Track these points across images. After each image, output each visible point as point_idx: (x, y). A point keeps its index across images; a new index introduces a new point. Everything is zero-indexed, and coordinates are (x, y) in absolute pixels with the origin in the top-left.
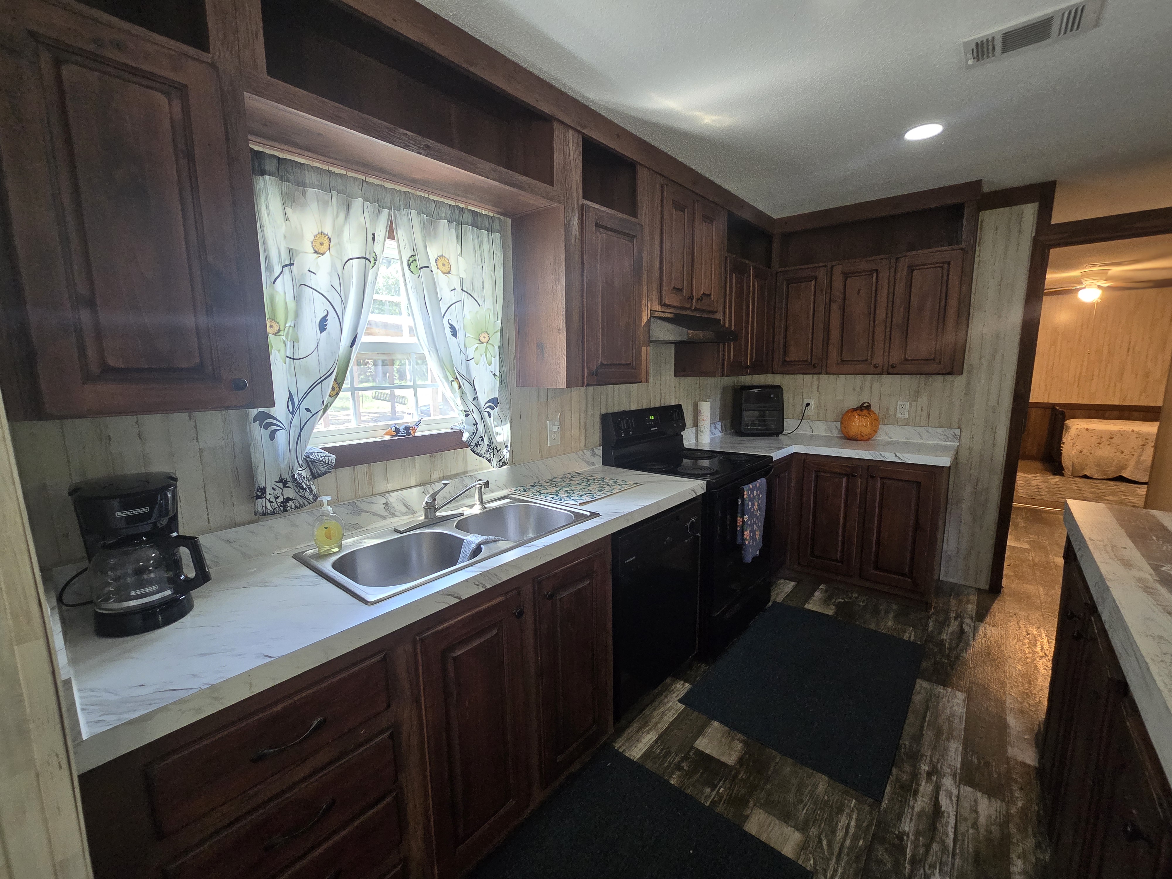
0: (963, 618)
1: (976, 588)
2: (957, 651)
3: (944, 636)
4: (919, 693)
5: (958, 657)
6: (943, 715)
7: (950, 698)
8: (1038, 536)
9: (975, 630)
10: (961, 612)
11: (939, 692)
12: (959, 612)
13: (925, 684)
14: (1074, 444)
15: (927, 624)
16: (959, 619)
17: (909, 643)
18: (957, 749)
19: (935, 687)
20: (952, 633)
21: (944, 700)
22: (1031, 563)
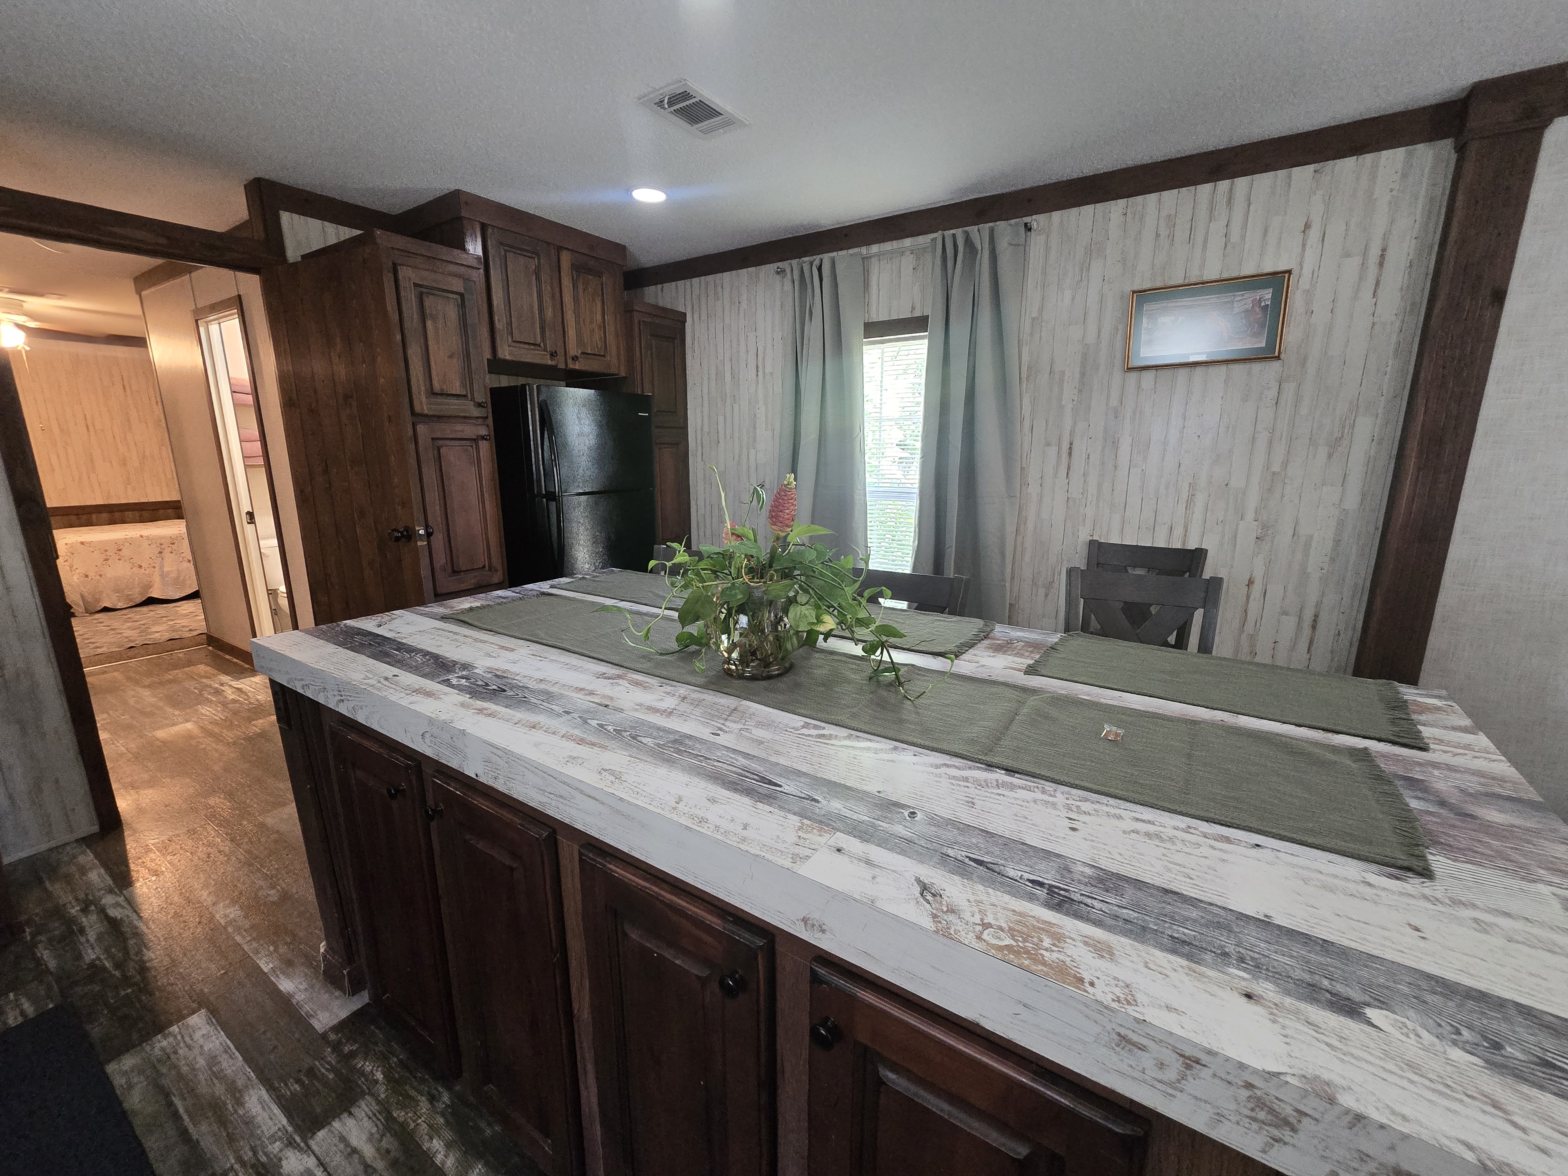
0: (96, 902)
1: (77, 841)
2: (133, 960)
3: (90, 955)
4: (130, 1086)
5: (143, 969)
6: (201, 1077)
7: (187, 1039)
8: (109, 714)
9: (131, 903)
10: (87, 895)
11: (163, 1049)
12: (82, 896)
13: (128, 1062)
14: (71, 567)
15: (38, 962)
16: (93, 908)
17: (28, 1024)
18: (261, 1102)
19: (148, 1048)
20: (100, 938)
21: (180, 1052)
22: (130, 756)
